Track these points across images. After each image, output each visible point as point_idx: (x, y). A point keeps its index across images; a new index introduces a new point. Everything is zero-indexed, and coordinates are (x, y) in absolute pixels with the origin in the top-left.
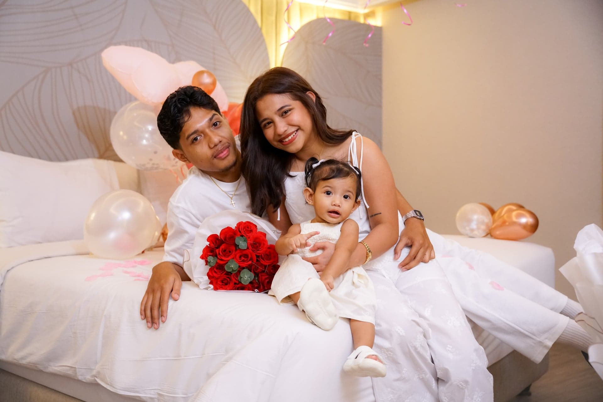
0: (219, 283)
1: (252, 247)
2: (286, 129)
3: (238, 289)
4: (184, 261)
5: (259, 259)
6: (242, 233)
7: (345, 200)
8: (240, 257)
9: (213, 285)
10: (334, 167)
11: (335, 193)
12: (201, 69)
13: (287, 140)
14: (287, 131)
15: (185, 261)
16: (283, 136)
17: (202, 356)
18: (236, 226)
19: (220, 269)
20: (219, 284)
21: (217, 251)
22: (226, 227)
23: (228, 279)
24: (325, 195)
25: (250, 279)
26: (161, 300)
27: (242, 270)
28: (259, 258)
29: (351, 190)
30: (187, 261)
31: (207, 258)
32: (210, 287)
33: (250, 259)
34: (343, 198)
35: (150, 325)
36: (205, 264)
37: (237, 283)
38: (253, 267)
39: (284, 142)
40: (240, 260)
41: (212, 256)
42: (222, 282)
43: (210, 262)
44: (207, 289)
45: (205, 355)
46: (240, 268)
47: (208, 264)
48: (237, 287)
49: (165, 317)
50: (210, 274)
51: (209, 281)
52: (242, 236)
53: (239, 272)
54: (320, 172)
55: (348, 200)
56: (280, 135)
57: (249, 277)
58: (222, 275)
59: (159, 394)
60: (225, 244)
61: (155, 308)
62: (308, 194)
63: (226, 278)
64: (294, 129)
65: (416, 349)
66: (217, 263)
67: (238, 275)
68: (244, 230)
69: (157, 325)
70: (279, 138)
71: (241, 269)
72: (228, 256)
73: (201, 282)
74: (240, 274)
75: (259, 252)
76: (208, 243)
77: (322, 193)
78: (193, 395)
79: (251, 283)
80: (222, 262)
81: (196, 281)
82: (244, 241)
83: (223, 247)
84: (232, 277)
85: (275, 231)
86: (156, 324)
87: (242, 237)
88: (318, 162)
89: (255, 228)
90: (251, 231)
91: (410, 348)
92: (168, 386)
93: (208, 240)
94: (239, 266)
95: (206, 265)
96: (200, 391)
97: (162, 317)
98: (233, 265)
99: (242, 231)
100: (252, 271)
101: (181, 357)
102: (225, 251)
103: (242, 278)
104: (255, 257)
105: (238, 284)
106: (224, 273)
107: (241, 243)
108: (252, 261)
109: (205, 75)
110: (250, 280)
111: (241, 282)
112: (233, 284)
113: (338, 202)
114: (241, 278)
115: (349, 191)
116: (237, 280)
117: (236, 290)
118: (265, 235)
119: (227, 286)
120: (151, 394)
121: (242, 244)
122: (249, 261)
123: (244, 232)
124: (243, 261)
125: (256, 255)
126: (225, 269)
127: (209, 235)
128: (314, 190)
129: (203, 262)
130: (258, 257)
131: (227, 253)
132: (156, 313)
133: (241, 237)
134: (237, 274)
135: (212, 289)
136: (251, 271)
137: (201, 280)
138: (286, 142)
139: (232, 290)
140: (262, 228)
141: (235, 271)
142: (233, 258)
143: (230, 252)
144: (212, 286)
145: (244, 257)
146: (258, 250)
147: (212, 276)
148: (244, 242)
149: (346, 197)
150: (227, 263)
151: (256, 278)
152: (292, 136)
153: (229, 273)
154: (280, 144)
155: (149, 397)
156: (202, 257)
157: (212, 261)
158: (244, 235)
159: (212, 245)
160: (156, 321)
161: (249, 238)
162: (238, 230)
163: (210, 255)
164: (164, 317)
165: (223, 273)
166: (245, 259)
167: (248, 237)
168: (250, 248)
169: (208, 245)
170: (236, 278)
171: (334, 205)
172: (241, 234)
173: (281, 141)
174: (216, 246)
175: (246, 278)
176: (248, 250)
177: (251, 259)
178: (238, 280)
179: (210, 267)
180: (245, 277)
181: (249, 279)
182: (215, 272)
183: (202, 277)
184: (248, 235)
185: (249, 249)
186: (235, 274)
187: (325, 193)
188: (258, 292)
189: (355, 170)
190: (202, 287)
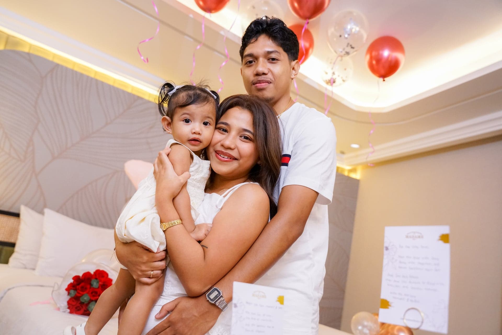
0: (74, 308)
7: (206, 127)
8: (92, 293)
10: (191, 92)
11: (194, 119)
18: (94, 272)
19: (77, 299)
20: (74, 310)
21: (78, 286)
22: (87, 272)
24: (184, 123)
29: (210, 115)
30: (56, 291)
31: (70, 291)
32: (67, 311)
34: (203, 125)
36: (68, 294)
40: (92, 295)
41: (74, 290)
42: (76, 308)
44: (64, 312)
48: (86, 313)
51: (67, 307)
52: (96, 279)
53: (89, 303)
54: (176, 99)
55: (208, 127)
58: (77, 304)
62: (166, 123)
63: (79, 306)
66: (76, 295)
67: (88, 305)
71: (91, 301)
72: (84, 291)
73: (61, 307)
76: (72, 281)
77: (181, 121)
80: (79, 295)
82: (97, 282)
83: (82, 284)
84: (84, 305)
88: (174, 88)
89: (106, 274)
90: (103, 277)
93: (73, 279)
94: (90, 299)
98: (86, 298)
99: (98, 276)
102: (83, 287)
105: (87, 311)
106: (79, 303)
107: (95, 283)
111: (89, 310)
112: (83, 310)
113: (197, 130)
114: (90, 307)
115: (209, 117)
118: (111, 280)
124: (94, 296)
126: (80, 299)
127: (74, 276)
128: (172, 118)
129: (66, 293)
131: (83, 289)
135: (68, 313)
139: (81, 315)
141: (87, 302)
142: (87, 293)
143: (86, 288)
144: (69, 310)
145: (95, 293)
147: (70, 303)
149: (205, 124)
150: (82, 296)
153: (82, 303)
156: (67, 290)
157: (72, 293)
158: (98, 278)
161: (101, 281)
162: (95, 275)
163: (72, 289)
168: (100, 287)
170: (86, 307)
171: (194, 133)
174: (78, 283)
176: (99, 289)
179: (70, 297)
182: (73, 301)
183: (63, 304)
184: (101, 279)
186: (86, 304)
187: (183, 121)
189: (212, 94)
190: (61, 310)
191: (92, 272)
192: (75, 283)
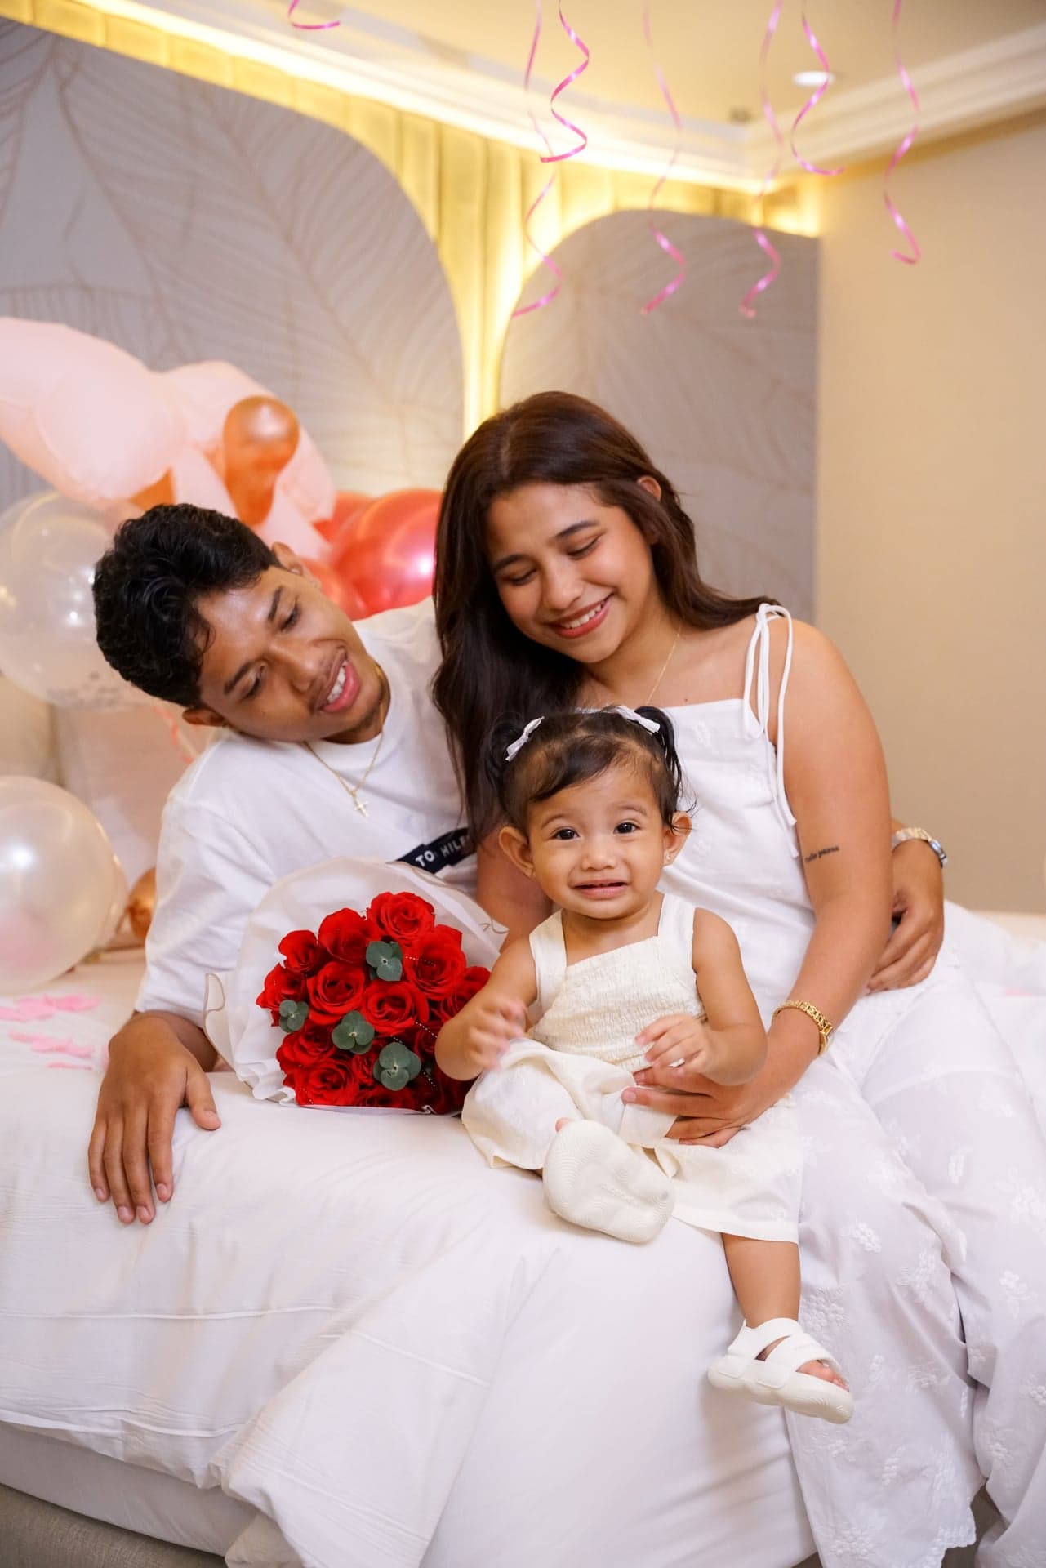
0: (313, 1082)
1: (417, 974)
2: (577, 592)
3: (371, 1102)
4: (207, 1009)
5: (436, 1012)
6: (388, 929)
8: (380, 1004)
9: (294, 1088)
12: (255, 390)
13: (576, 624)
14: (579, 602)
15: (210, 1011)
16: (566, 614)
17: (262, 1313)
18: (370, 907)
19: (316, 1041)
20: (314, 1087)
21: (310, 982)
22: (340, 909)
23: (340, 1071)
25: (410, 1074)
26: (150, 1131)
27: (385, 1045)
28: (438, 1010)
30: (217, 1010)
31: (279, 1005)
32: (285, 1095)
33: (411, 1011)
35: (126, 1212)
36: (272, 1021)
37: (370, 1084)
38: (419, 1036)
39: (564, 628)
40: (379, 1013)
41: (294, 998)
42: (323, 1079)
43: (286, 1019)
44: (274, 1100)
45: (269, 1312)
46: (378, 1039)
47: (280, 1023)
48: (369, 1097)
49: (169, 1186)
50: (287, 1054)
51: (283, 1076)
52: (387, 939)
53: (376, 1050)
55: (636, 835)
56: (557, 611)
57: (406, 1068)
58: (323, 1060)
59: (128, 1426)
60: (330, 964)
61: (135, 1159)
63: (335, 1068)
64: (598, 595)
65: (912, 1295)
66: (308, 1021)
67: (370, 1060)
68: (395, 921)
69: (148, 1210)
70: (551, 618)
71: (381, 1041)
72: (342, 1002)
73: (257, 1079)
74: (378, 1057)
75: (437, 990)
76: (281, 958)
77: (549, 838)
78: (234, 1432)
79: (411, 1084)
80: (324, 1021)
81: (242, 1075)
82: (393, 956)
83: (327, 971)
84: (354, 1064)
85: (489, 925)
86: (146, 1206)
87: (388, 943)
89: (427, 912)
90: (416, 923)
91: (895, 1290)
92: (157, 1404)
93: (283, 947)
94: (376, 1033)
95: (273, 1025)
96: (255, 1421)
97: (160, 1185)
98: (355, 1031)
99: (388, 924)
100: (416, 1048)
101: (196, 1314)
102: (333, 983)
103: (384, 1069)
104: (425, 1009)
105: (372, 1088)
106: (329, 1054)
107: (385, 962)
108: (416, 1017)
109: (265, 412)
110: (407, 1077)
111: (381, 1083)
112: (357, 1086)
114: (381, 1069)
115: (633, 810)
116: (369, 1076)
117: (364, 1105)
118: (456, 936)
119: (339, 1092)
120: (102, 1426)
121: (388, 965)
122: (407, 1018)
123: (396, 927)
124: (389, 1016)
125: (429, 1001)
126: (331, 1039)
127: (284, 934)
129: (264, 1015)
130: (433, 1004)
131: (339, 990)
132: (139, 1173)
133: (383, 943)
134: (368, 1059)
135: (291, 1101)
136: (411, 1049)
137: (258, 1072)
138: (571, 628)
139: (352, 1105)
140: (450, 916)
141: (364, 1047)
142: (358, 1009)
143: (349, 987)
144: (291, 1093)
145: (393, 1005)
146: (435, 985)
147: (292, 1059)
148: (394, 959)
150: (339, 1022)
151: (428, 1070)
152: (592, 613)
153: (344, 1055)
154: (550, 632)
155: (94, 1434)
156: (263, 1001)
157: (293, 1016)
158: (393, 935)
159: (295, 964)
160: (144, 1197)
161: (409, 945)
162: (374, 920)
163: (288, 997)
164: (165, 1184)
165: (325, 1052)
166: (396, 1012)
167: (404, 942)
168: (412, 975)
169: (283, 965)
170: (365, 1069)
172: (384, 933)
173: (557, 626)
174: (307, 969)
175: (396, 1071)
176: (405, 983)
177: (414, 1013)
178: (373, 1076)
179: (285, 1034)
180: (395, 1068)
181: (406, 1072)
182: (303, 1049)
183: (261, 1063)
184: (406, 935)
185: (408, 981)
186: (362, 1056)
187: (555, 836)
188: (432, 1113)
190: (260, 1093)
191: (362, 907)
192: (296, 966)
